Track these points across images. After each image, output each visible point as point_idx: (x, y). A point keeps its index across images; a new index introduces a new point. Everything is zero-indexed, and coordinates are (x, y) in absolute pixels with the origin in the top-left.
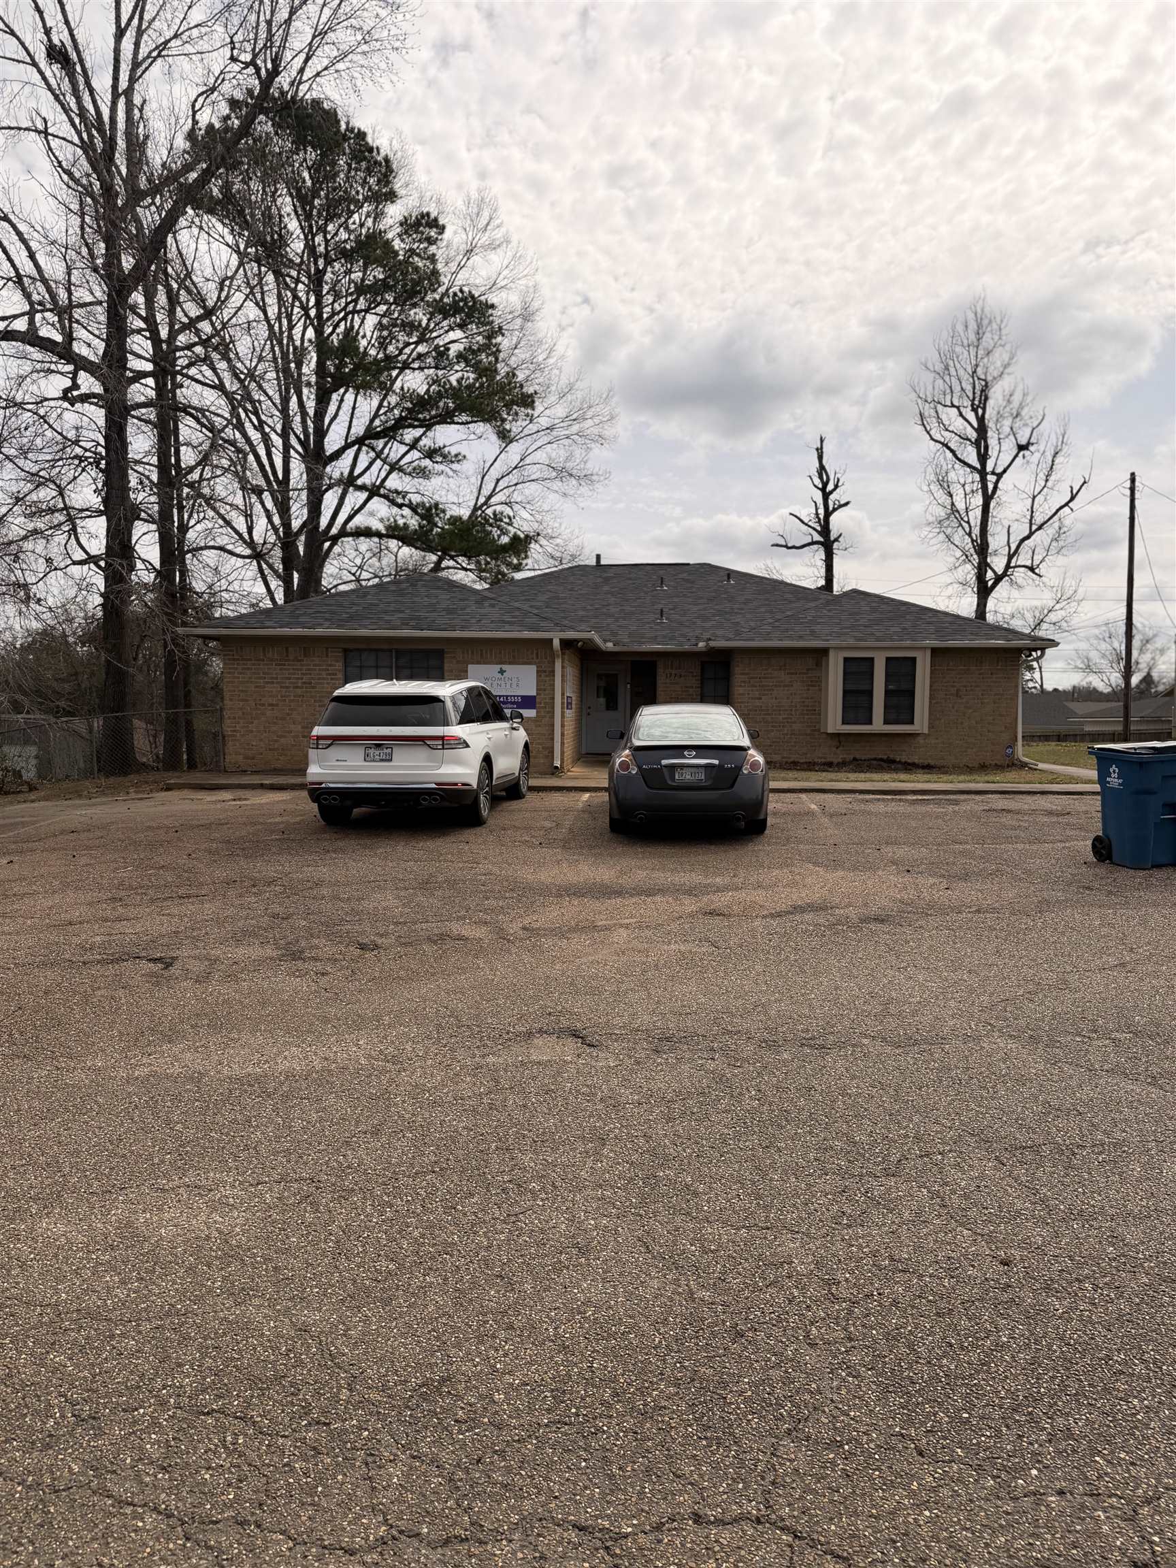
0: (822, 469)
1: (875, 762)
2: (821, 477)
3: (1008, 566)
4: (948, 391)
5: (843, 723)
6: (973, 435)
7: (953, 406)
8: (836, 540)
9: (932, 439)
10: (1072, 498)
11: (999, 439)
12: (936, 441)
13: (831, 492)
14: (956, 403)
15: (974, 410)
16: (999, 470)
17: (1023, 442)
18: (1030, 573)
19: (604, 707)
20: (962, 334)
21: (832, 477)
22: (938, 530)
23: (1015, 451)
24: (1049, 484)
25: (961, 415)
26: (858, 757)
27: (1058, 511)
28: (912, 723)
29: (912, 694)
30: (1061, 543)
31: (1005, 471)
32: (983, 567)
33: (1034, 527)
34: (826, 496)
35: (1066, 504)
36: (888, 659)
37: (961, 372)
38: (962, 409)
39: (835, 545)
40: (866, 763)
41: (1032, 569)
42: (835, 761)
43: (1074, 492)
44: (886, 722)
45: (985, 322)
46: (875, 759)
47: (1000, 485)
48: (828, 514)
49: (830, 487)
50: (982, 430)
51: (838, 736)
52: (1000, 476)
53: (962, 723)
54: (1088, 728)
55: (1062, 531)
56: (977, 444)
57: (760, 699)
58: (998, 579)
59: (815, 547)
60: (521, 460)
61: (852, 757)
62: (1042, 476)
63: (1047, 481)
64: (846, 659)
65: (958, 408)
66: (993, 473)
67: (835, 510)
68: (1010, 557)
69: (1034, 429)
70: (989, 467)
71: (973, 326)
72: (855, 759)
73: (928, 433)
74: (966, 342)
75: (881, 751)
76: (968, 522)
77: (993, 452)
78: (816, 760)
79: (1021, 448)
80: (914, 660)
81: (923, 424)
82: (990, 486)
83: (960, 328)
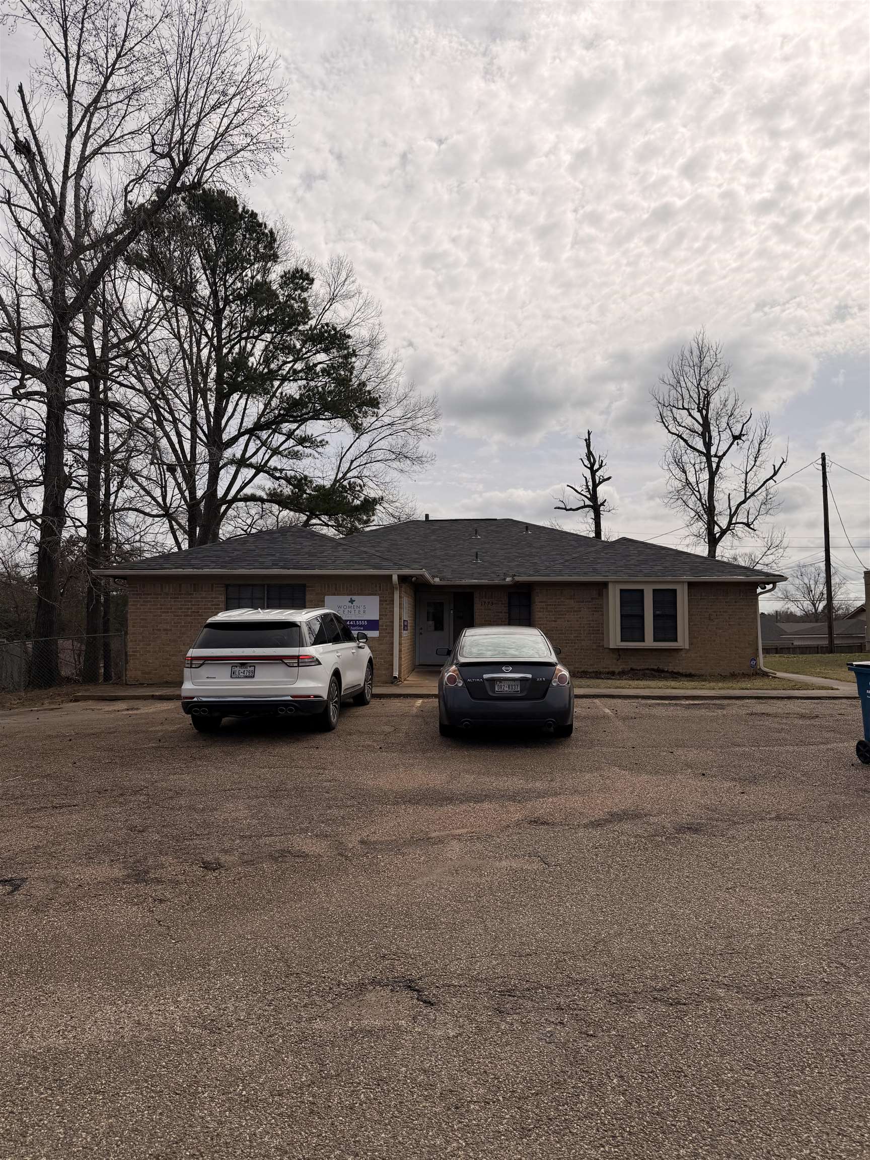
0: (590, 454)
1: (647, 672)
2: (589, 460)
3: (730, 523)
4: (680, 398)
5: (622, 641)
6: (700, 429)
7: (684, 408)
8: (602, 504)
9: (670, 432)
10: (775, 473)
11: (719, 432)
12: (673, 434)
13: (597, 470)
14: (686, 406)
15: (700, 411)
16: (720, 454)
17: (737, 433)
18: (747, 528)
19: (433, 628)
20: (689, 358)
21: (597, 460)
22: (677, 497)
23: (731, 440)
24: (757, 463)
25: (690, 415)
26: (635, 667)
27: (765, 482)
28: (676, 640)
29: (675, 617)
30: (769, 506)
31: (724, 454)
32: (711, 523)
33: (748, 495)
34: (593, 473)
35: (771, 478)
36: (654, 590)
37: (689, 384)
38: (690, 411)
39: (602, 508)
40: (641, 673)
41: (748, 525)
42: (617, 671)
43: (776, 469)
44: (656, 639)
45: (705, 350)
46: (648, 669)
47: (721, 465)
48: (595, 486)
49: (596, 467)
50: (706, 425)
51: (617, 651)
52: (721, 458)
53: (714, 641)
54: (796, 643)
55: (768, 498)
56: (703, 435)
57: (555, 621)
58: (723, 532)
59: (587, 509)
60: (370, 447)
61: (629, 667)
62: (752, 458)
63: (755, 461)
64: (621, 590)
65: (688, 410)
66: (716, 456)
67: (600, 483)
68: (731, 517)
69: (744, 425)
70: (713, 451)
71: (696, 352)
72: (632, 669)
73: (667, 428)
74: (691, 364)
75: (653, 663)
76: (699, 491)
77: (715, 441)
78: (602, 670)
79: (736, 438)
80: (675, 591)
81: (663, 422)
82: (714, 465)
83: (687, 354)
